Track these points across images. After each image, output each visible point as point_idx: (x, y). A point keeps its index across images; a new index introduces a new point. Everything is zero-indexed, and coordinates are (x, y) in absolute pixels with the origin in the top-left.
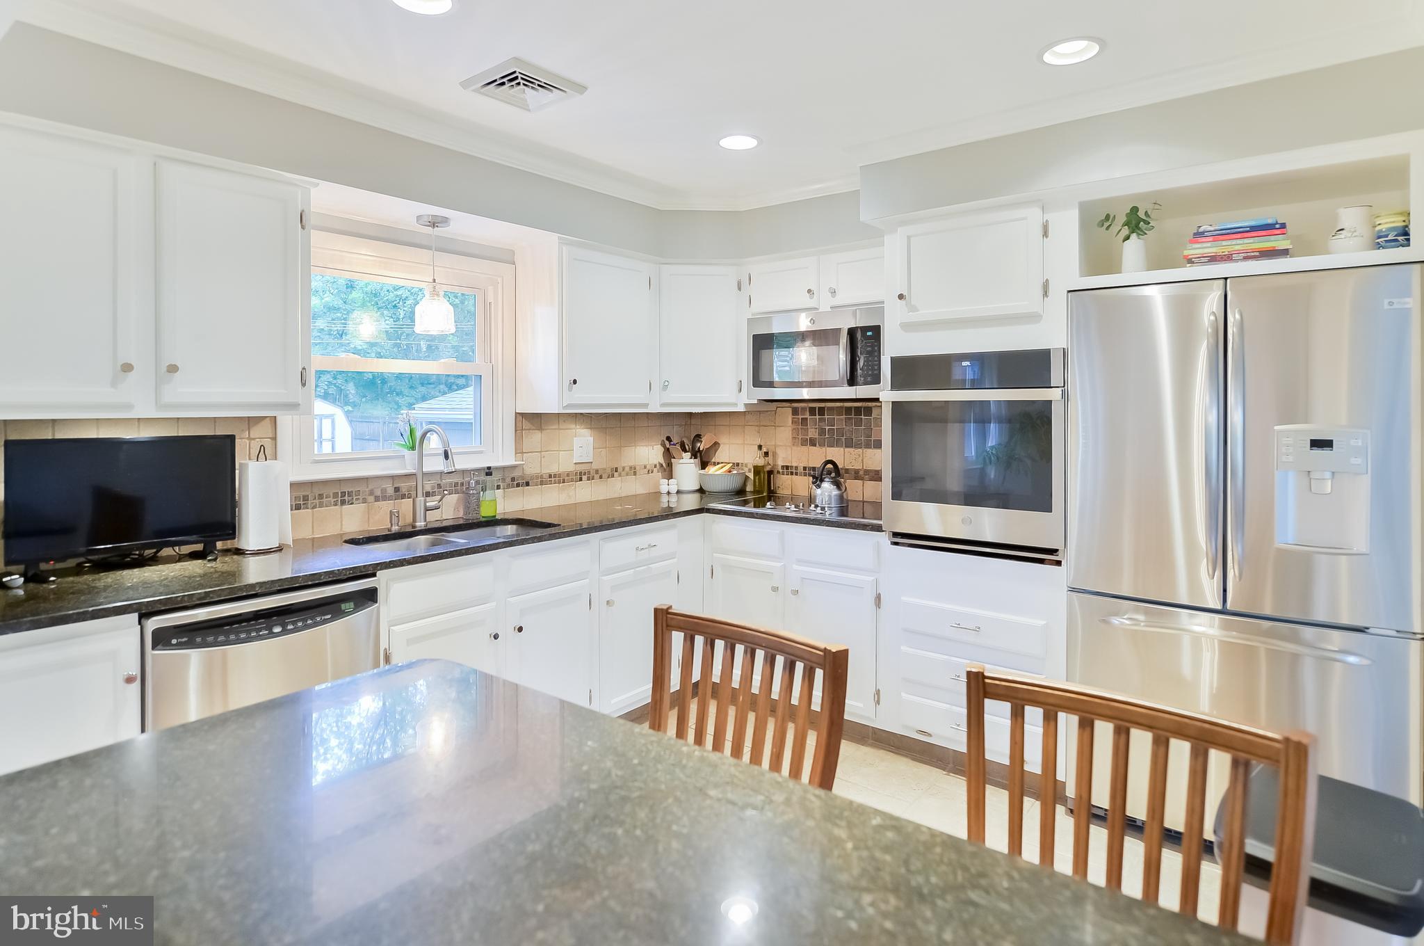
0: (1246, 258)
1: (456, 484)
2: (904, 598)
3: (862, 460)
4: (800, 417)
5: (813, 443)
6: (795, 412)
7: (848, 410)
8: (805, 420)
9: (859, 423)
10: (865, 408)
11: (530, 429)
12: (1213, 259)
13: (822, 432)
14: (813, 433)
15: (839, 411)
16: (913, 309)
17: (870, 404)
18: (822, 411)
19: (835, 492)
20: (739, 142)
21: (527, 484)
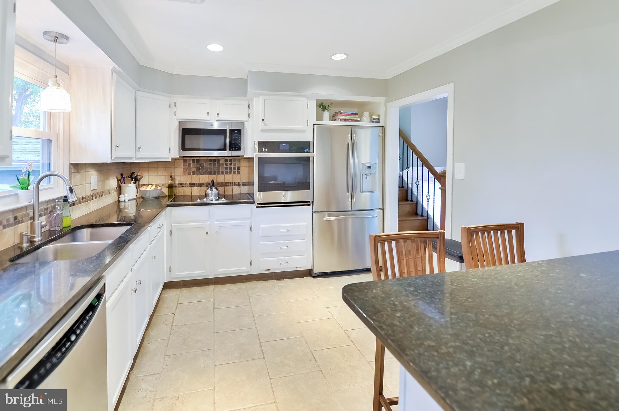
0: (352, 121)
1: (45, 209)
2: (261, 225)
3: (216, 179)
4: (187, 163)
5: (194, 173)
6: (185, 161)
7: (210, 160)
8: (189, 165)
9: (214, 165)
10: (217, 159)
11: (74, 173)
12: (345, 120)
13: (198, 169)
14: (194, 169)
15: (206, 160)
16: (266, 125)
17: (219, 158)
18: (198, 161)
19: (217, 192)
20: (215, 48)
21: (74, 204)
